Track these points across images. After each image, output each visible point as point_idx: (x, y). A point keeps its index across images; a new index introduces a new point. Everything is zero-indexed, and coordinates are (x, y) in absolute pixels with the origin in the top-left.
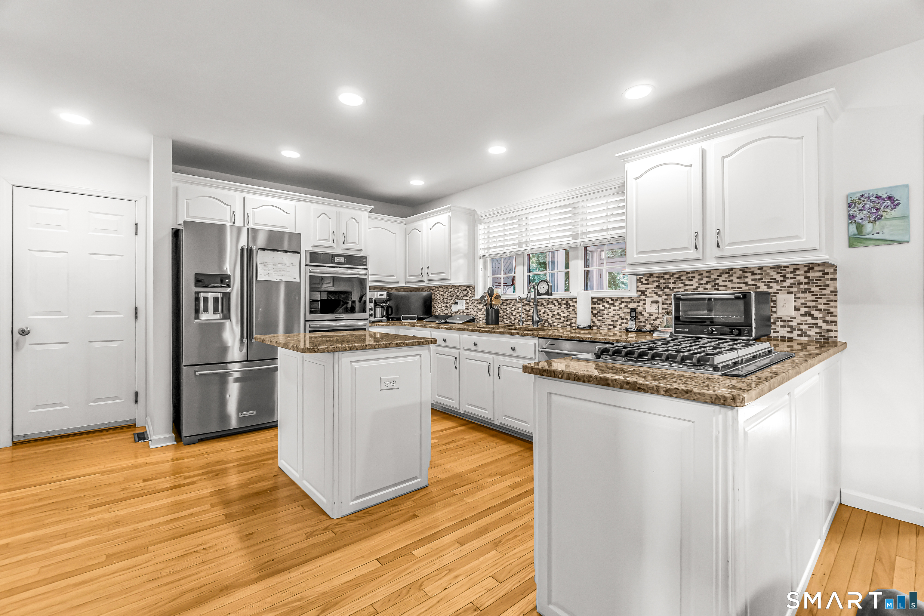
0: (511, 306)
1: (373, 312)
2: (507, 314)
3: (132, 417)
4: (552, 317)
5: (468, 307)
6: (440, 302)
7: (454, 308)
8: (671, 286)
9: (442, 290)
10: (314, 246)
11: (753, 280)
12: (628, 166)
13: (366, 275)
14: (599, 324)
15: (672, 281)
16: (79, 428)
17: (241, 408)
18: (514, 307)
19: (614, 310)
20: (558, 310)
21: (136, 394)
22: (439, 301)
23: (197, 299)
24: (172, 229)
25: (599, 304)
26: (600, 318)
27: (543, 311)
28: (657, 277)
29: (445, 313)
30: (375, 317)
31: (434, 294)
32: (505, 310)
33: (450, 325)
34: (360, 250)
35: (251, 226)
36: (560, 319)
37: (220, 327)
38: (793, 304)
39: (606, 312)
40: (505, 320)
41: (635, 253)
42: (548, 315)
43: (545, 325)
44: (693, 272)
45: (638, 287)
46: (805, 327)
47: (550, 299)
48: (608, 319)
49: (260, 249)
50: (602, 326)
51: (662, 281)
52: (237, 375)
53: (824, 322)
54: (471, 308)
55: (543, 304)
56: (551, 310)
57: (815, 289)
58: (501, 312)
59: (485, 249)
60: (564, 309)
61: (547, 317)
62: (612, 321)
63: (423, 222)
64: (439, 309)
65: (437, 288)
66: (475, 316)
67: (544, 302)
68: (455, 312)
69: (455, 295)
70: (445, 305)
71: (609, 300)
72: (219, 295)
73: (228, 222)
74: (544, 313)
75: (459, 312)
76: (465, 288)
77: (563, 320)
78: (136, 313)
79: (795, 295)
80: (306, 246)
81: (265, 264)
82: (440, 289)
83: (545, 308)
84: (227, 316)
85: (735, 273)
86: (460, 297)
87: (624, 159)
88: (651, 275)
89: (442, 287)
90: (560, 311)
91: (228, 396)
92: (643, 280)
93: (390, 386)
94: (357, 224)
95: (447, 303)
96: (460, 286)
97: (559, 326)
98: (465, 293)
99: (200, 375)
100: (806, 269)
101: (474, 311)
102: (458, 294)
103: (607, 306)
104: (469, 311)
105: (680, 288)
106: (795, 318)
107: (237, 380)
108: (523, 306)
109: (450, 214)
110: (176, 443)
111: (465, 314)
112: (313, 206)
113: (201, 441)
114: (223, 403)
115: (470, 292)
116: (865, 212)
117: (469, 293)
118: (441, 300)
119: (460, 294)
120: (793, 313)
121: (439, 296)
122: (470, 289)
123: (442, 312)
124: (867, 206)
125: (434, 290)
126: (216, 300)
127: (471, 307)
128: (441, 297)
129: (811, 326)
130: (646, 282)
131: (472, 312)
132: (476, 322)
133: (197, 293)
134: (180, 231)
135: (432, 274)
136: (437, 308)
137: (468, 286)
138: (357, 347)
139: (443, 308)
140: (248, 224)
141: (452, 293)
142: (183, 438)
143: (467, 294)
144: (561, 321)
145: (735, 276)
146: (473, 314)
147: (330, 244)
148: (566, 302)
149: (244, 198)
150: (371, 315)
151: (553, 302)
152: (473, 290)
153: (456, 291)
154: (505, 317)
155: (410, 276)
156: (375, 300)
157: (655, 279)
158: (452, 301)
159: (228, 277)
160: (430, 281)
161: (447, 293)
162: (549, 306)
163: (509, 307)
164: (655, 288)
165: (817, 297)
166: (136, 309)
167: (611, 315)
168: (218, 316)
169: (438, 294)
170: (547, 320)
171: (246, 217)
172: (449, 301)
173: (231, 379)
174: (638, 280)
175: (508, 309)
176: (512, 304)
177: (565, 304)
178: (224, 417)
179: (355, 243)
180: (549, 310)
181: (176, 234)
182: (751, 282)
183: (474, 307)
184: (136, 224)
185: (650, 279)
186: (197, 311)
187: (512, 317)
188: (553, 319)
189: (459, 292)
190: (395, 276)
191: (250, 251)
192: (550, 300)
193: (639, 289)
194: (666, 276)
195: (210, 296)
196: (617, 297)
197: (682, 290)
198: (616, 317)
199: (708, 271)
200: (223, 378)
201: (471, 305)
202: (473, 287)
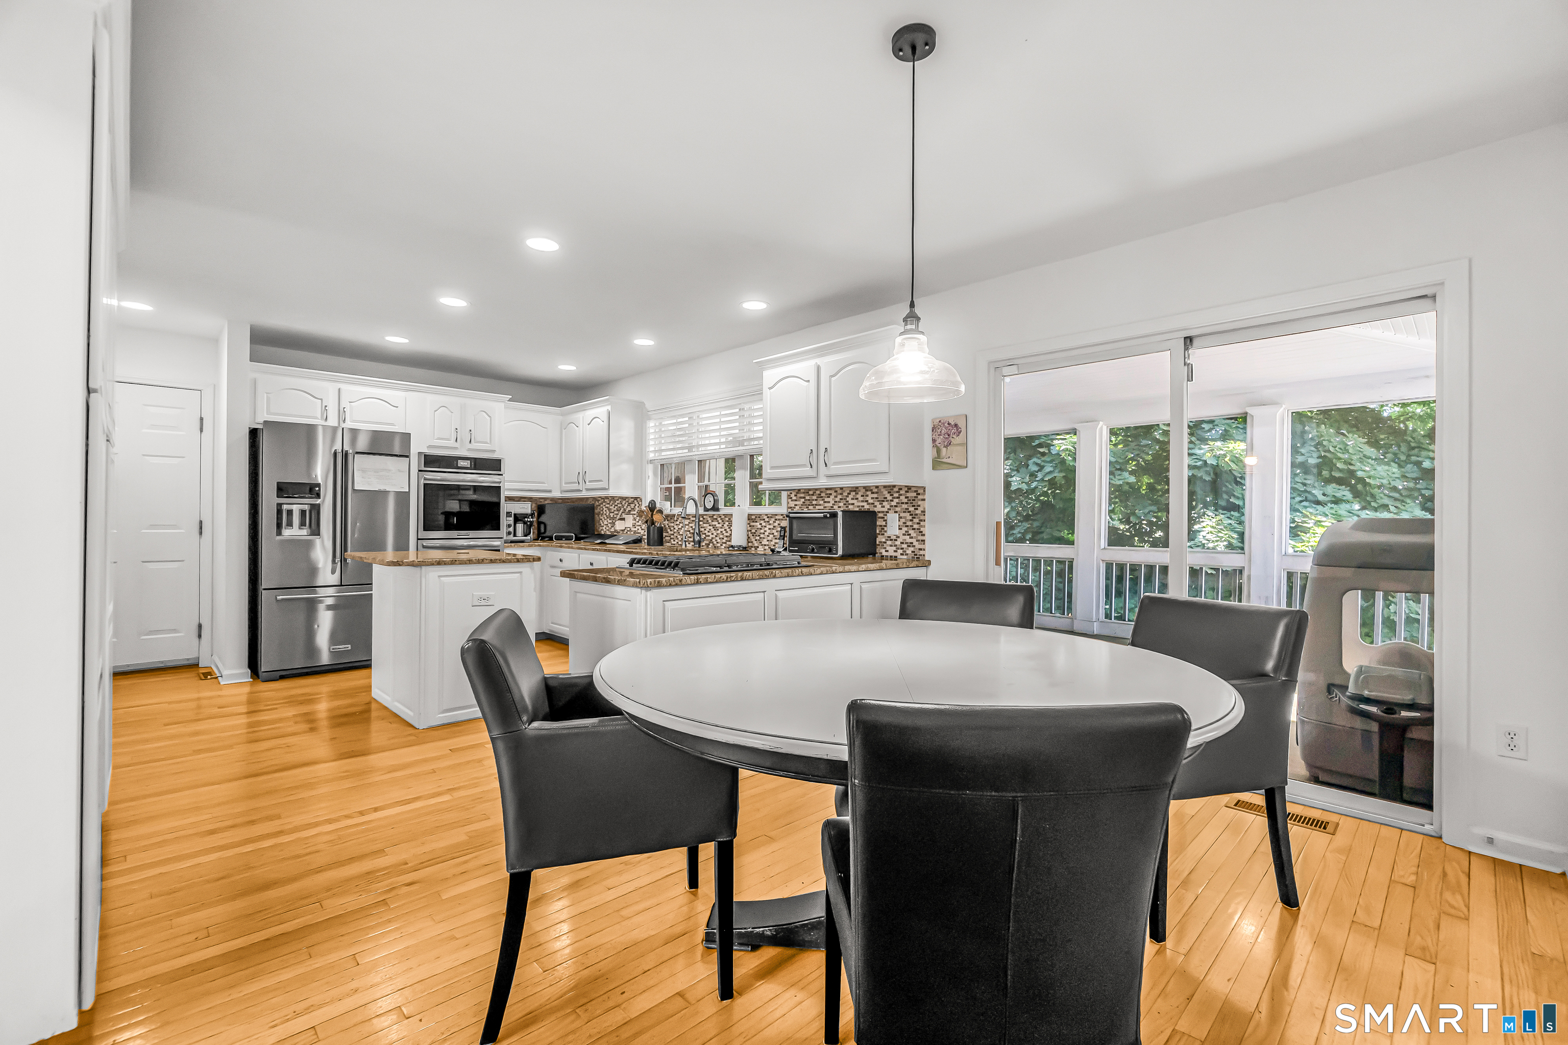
0: (678, 523)
1: (511, 529)
2: (674, 532)
3: (195, 655)
4: (716, 536)
5: (635, 524)
6: (606, 518)
7: (619, 526)
8: (814, 502)
9: (608, 502)
10: (429, 447)
11: (872, 498)
12: (766, 374)
13: (500, 482)
14: (756, 545)
15: (815, 497)
16: (128, 666)
17: (334, 638)
18: (681, 525)
19: (769, 529)
20: (721, 528)
21: (200, 626)
22: (605, 516)
23: (279, 512)
24: (250, 428)
25: (756, 522)
26: (758, 538)
27: (708, 530)
28: (804, 493)
29: (611, 532)
30: (515, 535)
31: (599, 507)
32: (672, 528)
33: (608, 546)
34: (494, 451)
35: (349, 424)
36: (723, 539)
37: (307, 546)
38: (897, 523)
39: (762, 531)
40: (672, 540)
41: (769, 468)
42: (712, 534)
43: (710, 546)
44: (830, 489)
45: (788, 503)
46: (905, 546)
47: (714, 515)
48: (764, 538)
49: (357, 453)
50: (759, 547)
51: (808, 498)
52: (330, 601)
53: (917, 541)
54: (638, 526)
55: (708, 521)
56: (716, 529)
57: (912, 509)
58: (669, 530)
59: (655, 451)
60: (727, 528)
61: (711, 536)
62: (768, 541)
63: (580, 415)
64: (604, 526)
65: (603, 499)
66: (643, 535)
67: (709, 519)
68: (622, 531)
69: (622, 509)
70: (611, 521)
71: (765, 517)
72: (306, 507)
73: (319, 419)
74: (709, 532)
75: (626, 531)
76: (633, 500)
77: (726, 541)
78: (201, 528)
79: (899, 515)
80: (417, 447)
81: (363, 471)
82: (606, 500)
83: (710, 525)
84: (316, 532)
85: (860, 491)
86: (627, 511)
87: (762, 366)
88: (799, 490)
89: (608, 499)
90: (723, 530)
91: (316, 626)
92: (792, 496)
93: (483, 603)
94: (489, 418)
95: (614, 518)
96: (627, 498)
97: (723, 547)
98: (632, 506)
99: (283, 599)
100: (906, 489)
101: (642, 530)
102: (625, 507)
103: (764, 524)
104: (636, 529)
105: (820, 505)
106: (899, 537)
107: (329, 608)
108: (689, 523)
109: (609, 408)
110: (252, 680)
111: (632, 533)
112: (430, 397)
113: (282, 677)
114: (310, 634)
115: (637, 505)
116: (941, 437)
117: (636, 507)
118: (607, 514)
119: (627, 507)
120: (897, 532)
121: (605, 509)
122: (637, 501)
123: (608, 530)
124: (943, 432)
125: (600, 502)
126: (303, 513)
127: (639, 524)
128: (607, 511)
129: (910, 545)
130: (794, 498)
131: (640, 531)
132: (643, 542)
133: (279, 505)
134: (258, 430)
135: (590, 481)
136: (602, 525)
137: (636, 497)
138: (446, 562)
139: (609, 525)
140: (344, 421)
141: (619, 505)
142: (260, 674)
143: (635, 507)
144: (724, 541)
145: (860, 494)
146: (640, 533)
147: (452, 443)
148: (729, 519)
149: (339, 389)
150: (509, 533)
151: (717, 519)
152: (640, 503)
153: (623, 504)
154: (672, 537)
155: (566, 483)
156: (515, 514)
157: (802, 495)
158: (619, 516)
159: (318, 485)
160: (587, 490)
161: (613, 506)
162: (714, 523)
163: (677, 525)
164: (802, 505)
165: (914, 516)
166: (201, 522)
167: (767, 534)
168: (305, 532)
169: (604, 507)
170: (711, 540)
171: (342, 415)
172: (615, 516)
173: (321, 607)
174: (789, 496)
175: (675, 527)
176: (679, 521)
177: (728, 521)
178: (311, 649)
179: (486, 443)
180: (713, 528)
181: (254, 434)
182: (871, 501)
183: (642, 525)
184: (202, 419)
185: (798, 495)
186: (279, 526)
187: (679, 537)
188: (717, 538)
189: (626, 505)
190: (546, 483)
191: (345, 455)
192: (715, 517)
193: (789, 506)
194: (811, 493)
195: (296, 509)
196: (772, 514)
197: (822, 507)
198: (771, 536)
199: (841, 488)
200: (311, 605)
201: (638, 522)
202: (640, 499)
